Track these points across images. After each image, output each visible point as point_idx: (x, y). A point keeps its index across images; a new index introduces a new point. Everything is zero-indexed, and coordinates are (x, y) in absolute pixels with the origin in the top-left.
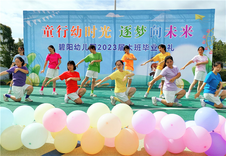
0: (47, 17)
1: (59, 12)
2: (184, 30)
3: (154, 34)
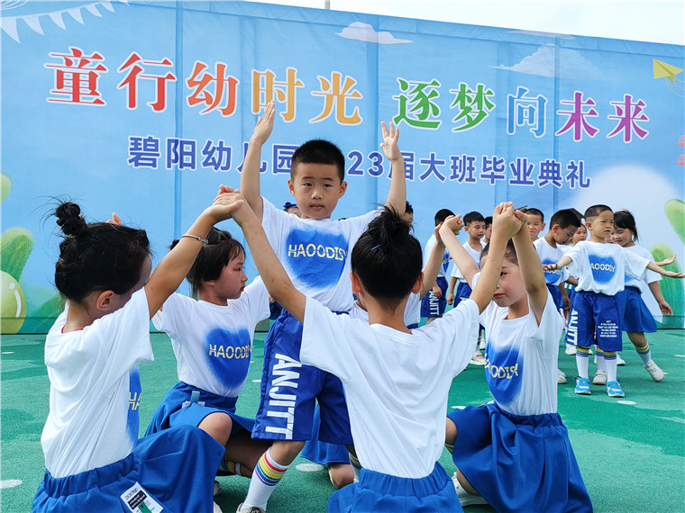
2: (620, 112)
3: (520, 122)
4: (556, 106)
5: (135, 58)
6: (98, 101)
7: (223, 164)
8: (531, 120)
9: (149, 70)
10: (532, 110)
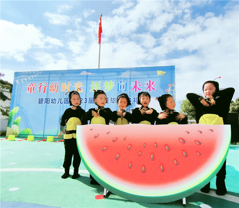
0: (32, 76)
1: (42, 72)
2: (148, 84)
3: (121, 89)
4: (130, 84)
5: (41, 83)
6: (34, 92)
7: (55, 103)
8: (124, 88)
9: (43, 85)
10: (124, 86)
